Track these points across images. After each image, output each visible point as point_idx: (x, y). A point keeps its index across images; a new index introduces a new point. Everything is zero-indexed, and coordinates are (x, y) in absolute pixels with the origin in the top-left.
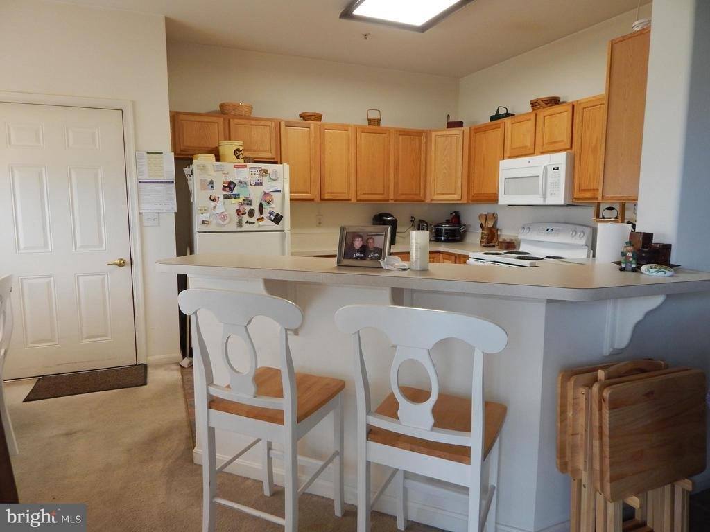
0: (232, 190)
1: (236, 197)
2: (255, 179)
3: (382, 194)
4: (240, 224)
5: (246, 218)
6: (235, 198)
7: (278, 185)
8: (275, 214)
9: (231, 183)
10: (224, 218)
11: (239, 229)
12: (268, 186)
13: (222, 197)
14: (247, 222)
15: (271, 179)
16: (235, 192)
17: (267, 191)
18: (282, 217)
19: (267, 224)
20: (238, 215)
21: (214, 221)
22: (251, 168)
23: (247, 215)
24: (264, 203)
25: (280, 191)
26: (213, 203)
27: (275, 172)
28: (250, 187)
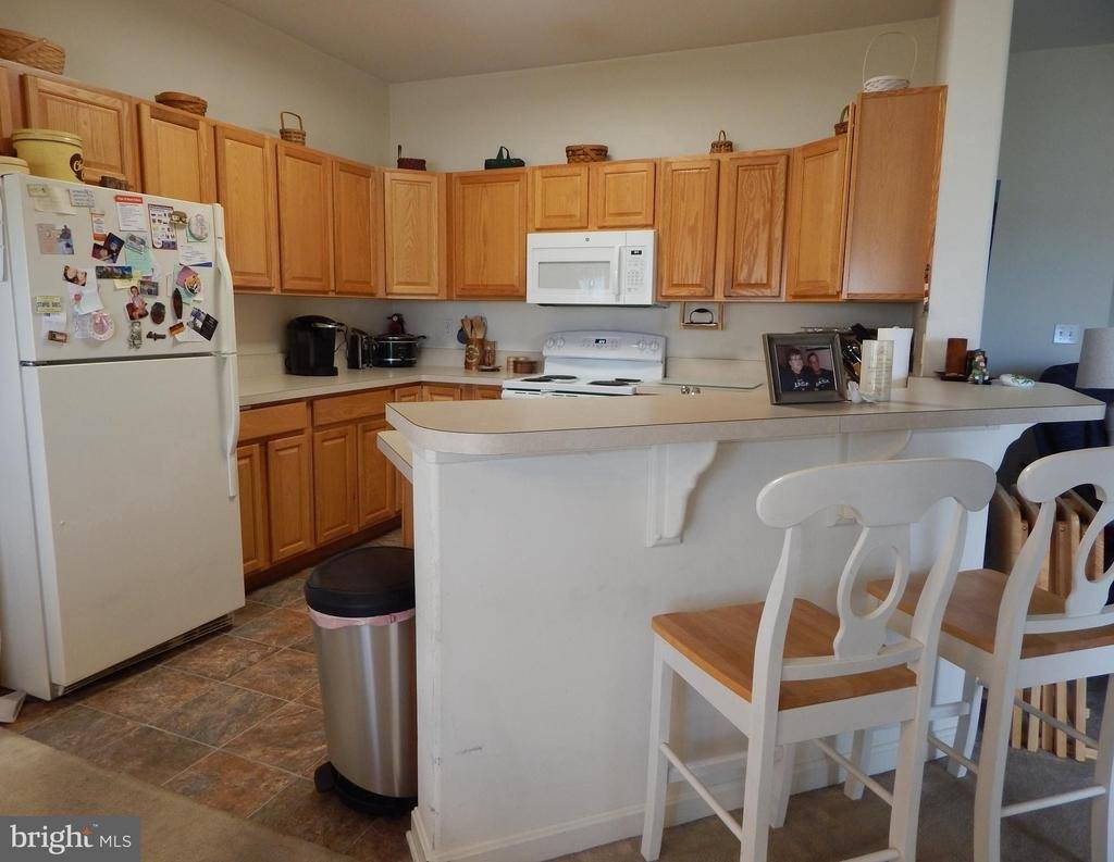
0: (113, 255)
1: (125, 273)
2: (161, 233)
3: (321, 280)
4: (135, 340)
5: (147, 325)
6: (123, 277)
7: (205, 251)
8: (203, 317)
9: (111, 238)
10: (101, 328)
11: (133, 352)
12: (188, 253)
13: (92, 274)
14: (150, 336)
15: (192, 235)
16: (121, 262)
17: (186, 264)
18: (216, 323)
19: (190, 338)
20: (132, 318)
21: (76, 335)
22: (151, 206)
23: (148, 318)
24: (181, 290)
25: (209, 265)
26: (73, 288)
27: (201, 222)
28: (151, 252)
